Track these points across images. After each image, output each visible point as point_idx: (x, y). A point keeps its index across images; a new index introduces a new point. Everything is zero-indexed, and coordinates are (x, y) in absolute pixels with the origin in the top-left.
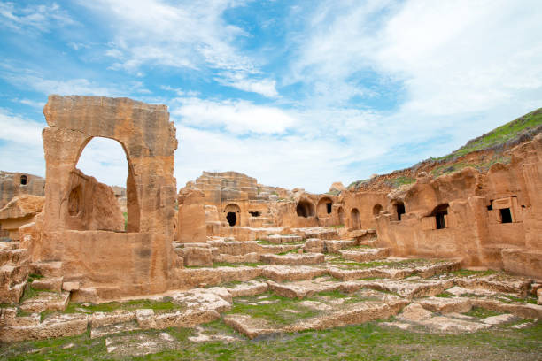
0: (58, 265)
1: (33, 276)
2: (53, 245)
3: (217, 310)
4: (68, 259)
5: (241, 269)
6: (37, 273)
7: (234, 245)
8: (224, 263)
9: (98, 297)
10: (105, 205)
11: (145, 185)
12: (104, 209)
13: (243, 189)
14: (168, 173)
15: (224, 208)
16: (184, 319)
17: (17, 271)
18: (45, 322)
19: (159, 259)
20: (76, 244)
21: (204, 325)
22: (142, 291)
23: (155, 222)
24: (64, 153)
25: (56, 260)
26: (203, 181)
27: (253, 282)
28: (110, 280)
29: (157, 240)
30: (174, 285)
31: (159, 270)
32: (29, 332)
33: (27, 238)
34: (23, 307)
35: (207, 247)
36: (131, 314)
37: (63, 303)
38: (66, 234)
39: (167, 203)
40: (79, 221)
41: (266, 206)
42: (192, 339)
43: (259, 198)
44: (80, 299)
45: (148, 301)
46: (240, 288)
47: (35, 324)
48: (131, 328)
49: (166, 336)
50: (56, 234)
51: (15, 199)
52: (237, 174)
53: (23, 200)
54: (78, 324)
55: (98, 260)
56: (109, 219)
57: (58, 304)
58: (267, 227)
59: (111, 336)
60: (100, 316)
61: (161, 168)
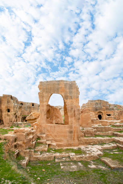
0: (44, 135)
1: (37, 139)
2: (43, 129)
3: (98, 155)
4: (47, 133)
5: (106, 138)
6: (39, 138)
7: (102, 128)
8: (99, 136)
9: (56, 147)
10: (57, 115)
11: (70, 109)
12: (57, 116)
13: (103, 106)
14: (77, 104)
15: (97, 113)
16: (86, 158)
17: (33, 137)
18: (42, 155)
19: (76, 134)
20: (49, 129)
21: (93, 161)
22: (71, 145)
23: (74, 121)
24: (45, 100)
25: (44, 134)
26: (89, 104)
27: (111, 143)
28: (60, 141)
29: (75, 127)
30: (81, 143)
31: (76, 138)
32: (37, 158)
33: (36, 127)
34: (35, 149)
35: (92, 129)
36: (67, 154)
37: (47, 149)
38: (46, 125)
39: (78, 115)
40: (50, 121)
41: (113, 112)
42: (89, 166)
43: (110, 109)
44: (51, 147)
45: (73, 149)
46: (106, 146)
47: (39, 156)
48: (68, 160)
49: (80, 164)
50: (44, 125)
51: (31, 113)
52: (101, 100)
53: (34, 113)
54: (51, 157)
55: (56, 134)
56: (58, 119)
57: (45, 149)
58: (114, 120)
59: (62, 162)
60: (58, 154)
61: (75, 103)
